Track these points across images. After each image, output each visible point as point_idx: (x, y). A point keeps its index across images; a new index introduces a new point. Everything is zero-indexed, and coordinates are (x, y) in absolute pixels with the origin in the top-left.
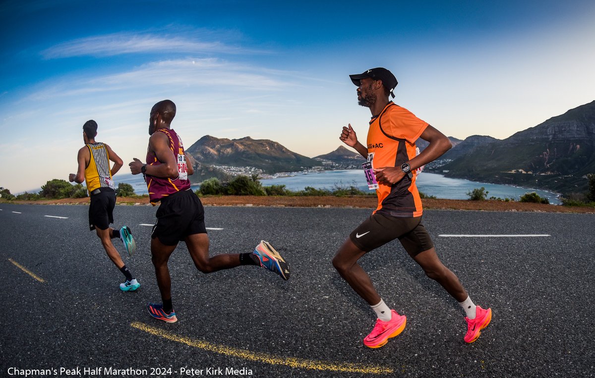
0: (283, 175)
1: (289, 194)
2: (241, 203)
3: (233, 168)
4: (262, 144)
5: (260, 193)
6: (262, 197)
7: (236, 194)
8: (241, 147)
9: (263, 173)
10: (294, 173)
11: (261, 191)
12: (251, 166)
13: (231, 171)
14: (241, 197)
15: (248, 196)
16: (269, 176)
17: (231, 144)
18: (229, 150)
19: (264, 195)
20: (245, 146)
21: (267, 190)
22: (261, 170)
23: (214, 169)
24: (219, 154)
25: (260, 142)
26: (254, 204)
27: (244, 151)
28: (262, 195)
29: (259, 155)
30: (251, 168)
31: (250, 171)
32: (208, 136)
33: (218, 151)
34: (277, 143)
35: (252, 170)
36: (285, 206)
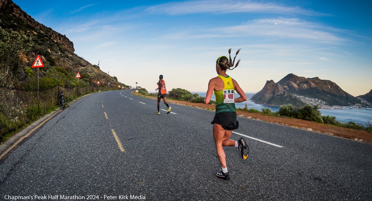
0: (337, 108)
1: (337, 124)
2: (305, 127)
3: (307, 98)
4: (325, 83)
5: (318, 121)
6: (320, 124)
7: (303, 119)
8: (313, 85)
9: (326, 104)
10: (344, 107)
11: (320, 119)
12: (319, 98)
13: (306, 100)
14: (306, 121)
15: (311, 122)
16: (329, 107)
17: (306, 81)
18: (305, 85)
19: (322, 123)
20: (315, 83)
21: (324, 118)
22: (325, 102)
23: (295, 97)
24: (299, 87)
25: (325, 82)
26: (313, 129)
27: (315, 87)
28: (320, 122)
29: (323, 91)
30: (318, 100)
31: (318, 102)
32: (291, 74)
33: (298, 85)
34: (335, 84)
35: (319, 101)
36: (334, 135)
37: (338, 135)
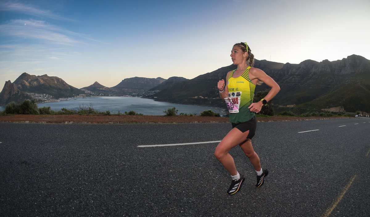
0: (63, 100)
1: (53, 113)
2: (23, 120)
3: (37, 95)
4: (53, 79)
5: (35, 113)
6: (37, 116)
7: (24, 113)
8: (42, 81)
9: (53, 98)
10: (69, 99)
11: (36, 112)
12: (46, 93)
13: (35, 96)
14: (25, 115)
15: (28, 115)
16: (56, 100)
17: (36, 79)
18: (35, 83)
19: (38, 114)
20: (44, 80)
21: (40, 110)
22: (51, 96)
23: (27, 95)
24: (30, 85)
25: (52, 78)
26: (30, 121)
27: (43, 84)
28: (36, 114)
29: (50, 86)
30: (46, 95)
31: (46, 97)
32: (25, 73)
33: (30, 83)
34: (61, 79)
35: (47, 96)
36: (47, 123)
37: (50, 122)
